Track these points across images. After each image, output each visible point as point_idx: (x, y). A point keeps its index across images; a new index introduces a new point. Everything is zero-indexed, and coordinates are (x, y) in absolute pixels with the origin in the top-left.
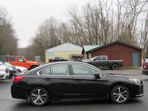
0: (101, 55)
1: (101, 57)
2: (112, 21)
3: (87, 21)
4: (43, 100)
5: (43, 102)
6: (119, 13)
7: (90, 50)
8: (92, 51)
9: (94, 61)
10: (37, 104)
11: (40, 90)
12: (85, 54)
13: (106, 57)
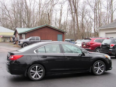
0: (35, 36)
1: (35, 37)
2: (34, 9)
3: (13, 8)
4: (40, 75)
5: (40, 77)
6: (40, 3)
7: (25, 32)
8: (27, 32)
9: (29, 41)
10: (35, 79)
11: (37, 66)
12: (17, 35)
13: (39, 38)
